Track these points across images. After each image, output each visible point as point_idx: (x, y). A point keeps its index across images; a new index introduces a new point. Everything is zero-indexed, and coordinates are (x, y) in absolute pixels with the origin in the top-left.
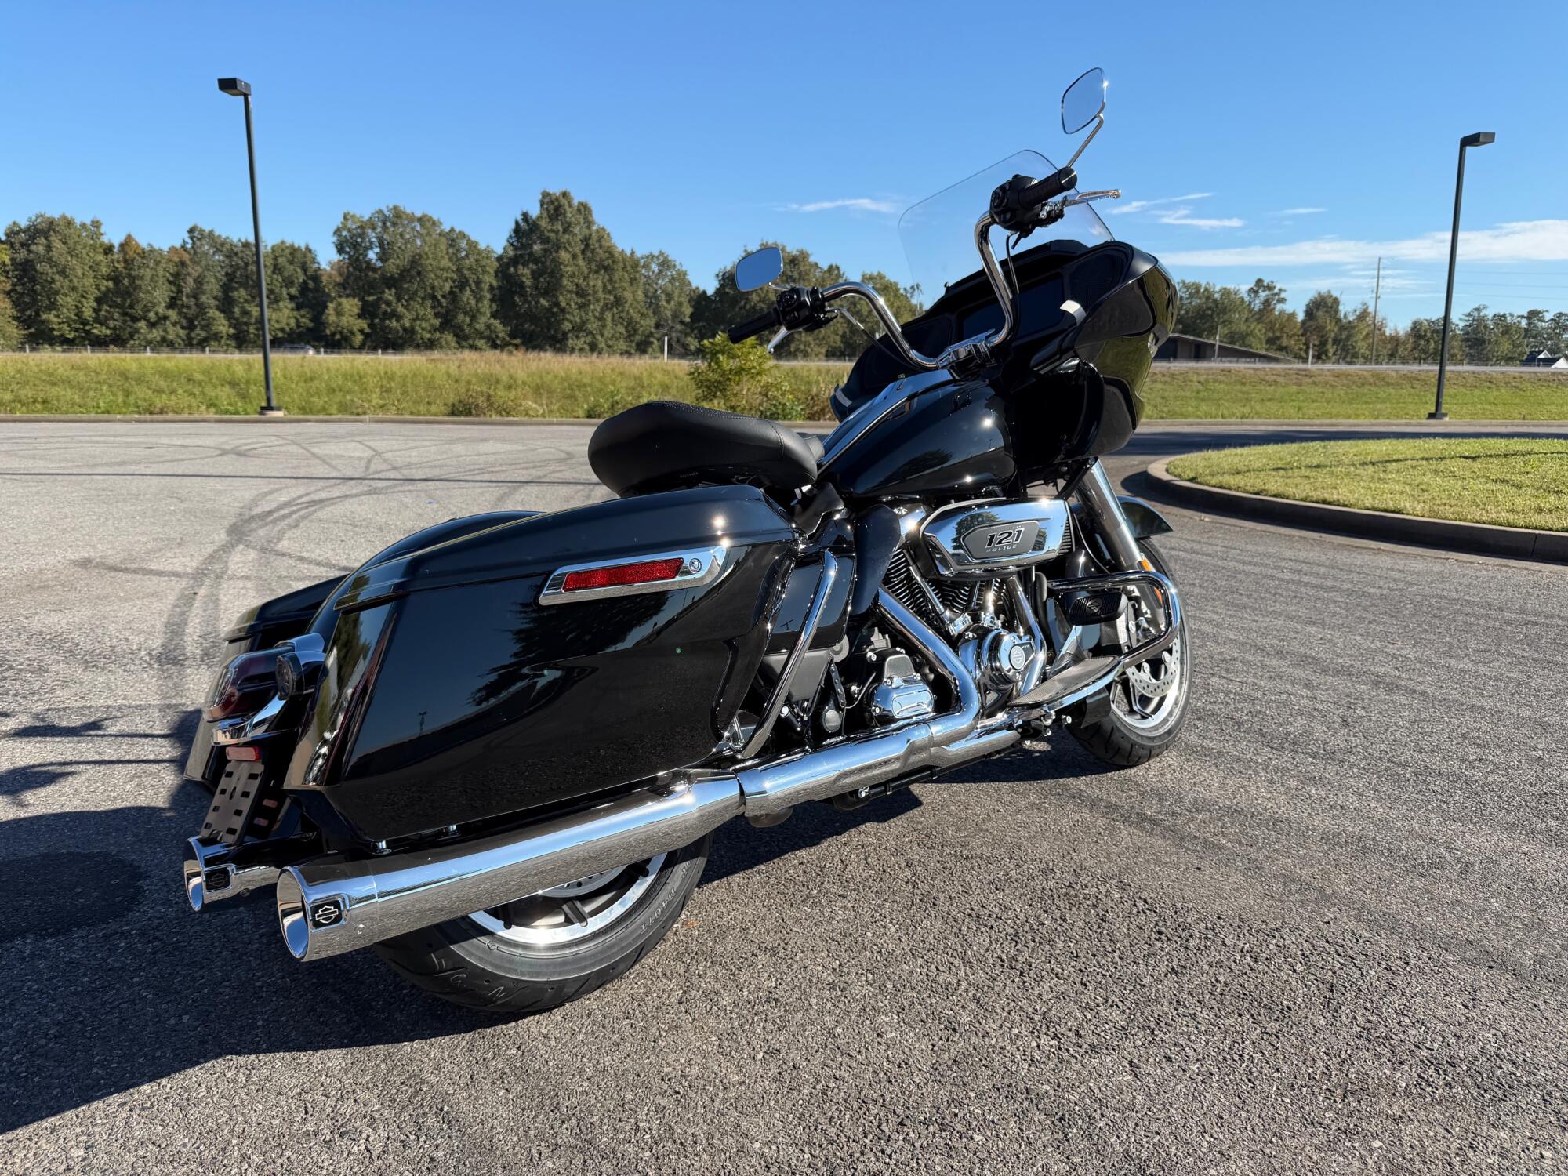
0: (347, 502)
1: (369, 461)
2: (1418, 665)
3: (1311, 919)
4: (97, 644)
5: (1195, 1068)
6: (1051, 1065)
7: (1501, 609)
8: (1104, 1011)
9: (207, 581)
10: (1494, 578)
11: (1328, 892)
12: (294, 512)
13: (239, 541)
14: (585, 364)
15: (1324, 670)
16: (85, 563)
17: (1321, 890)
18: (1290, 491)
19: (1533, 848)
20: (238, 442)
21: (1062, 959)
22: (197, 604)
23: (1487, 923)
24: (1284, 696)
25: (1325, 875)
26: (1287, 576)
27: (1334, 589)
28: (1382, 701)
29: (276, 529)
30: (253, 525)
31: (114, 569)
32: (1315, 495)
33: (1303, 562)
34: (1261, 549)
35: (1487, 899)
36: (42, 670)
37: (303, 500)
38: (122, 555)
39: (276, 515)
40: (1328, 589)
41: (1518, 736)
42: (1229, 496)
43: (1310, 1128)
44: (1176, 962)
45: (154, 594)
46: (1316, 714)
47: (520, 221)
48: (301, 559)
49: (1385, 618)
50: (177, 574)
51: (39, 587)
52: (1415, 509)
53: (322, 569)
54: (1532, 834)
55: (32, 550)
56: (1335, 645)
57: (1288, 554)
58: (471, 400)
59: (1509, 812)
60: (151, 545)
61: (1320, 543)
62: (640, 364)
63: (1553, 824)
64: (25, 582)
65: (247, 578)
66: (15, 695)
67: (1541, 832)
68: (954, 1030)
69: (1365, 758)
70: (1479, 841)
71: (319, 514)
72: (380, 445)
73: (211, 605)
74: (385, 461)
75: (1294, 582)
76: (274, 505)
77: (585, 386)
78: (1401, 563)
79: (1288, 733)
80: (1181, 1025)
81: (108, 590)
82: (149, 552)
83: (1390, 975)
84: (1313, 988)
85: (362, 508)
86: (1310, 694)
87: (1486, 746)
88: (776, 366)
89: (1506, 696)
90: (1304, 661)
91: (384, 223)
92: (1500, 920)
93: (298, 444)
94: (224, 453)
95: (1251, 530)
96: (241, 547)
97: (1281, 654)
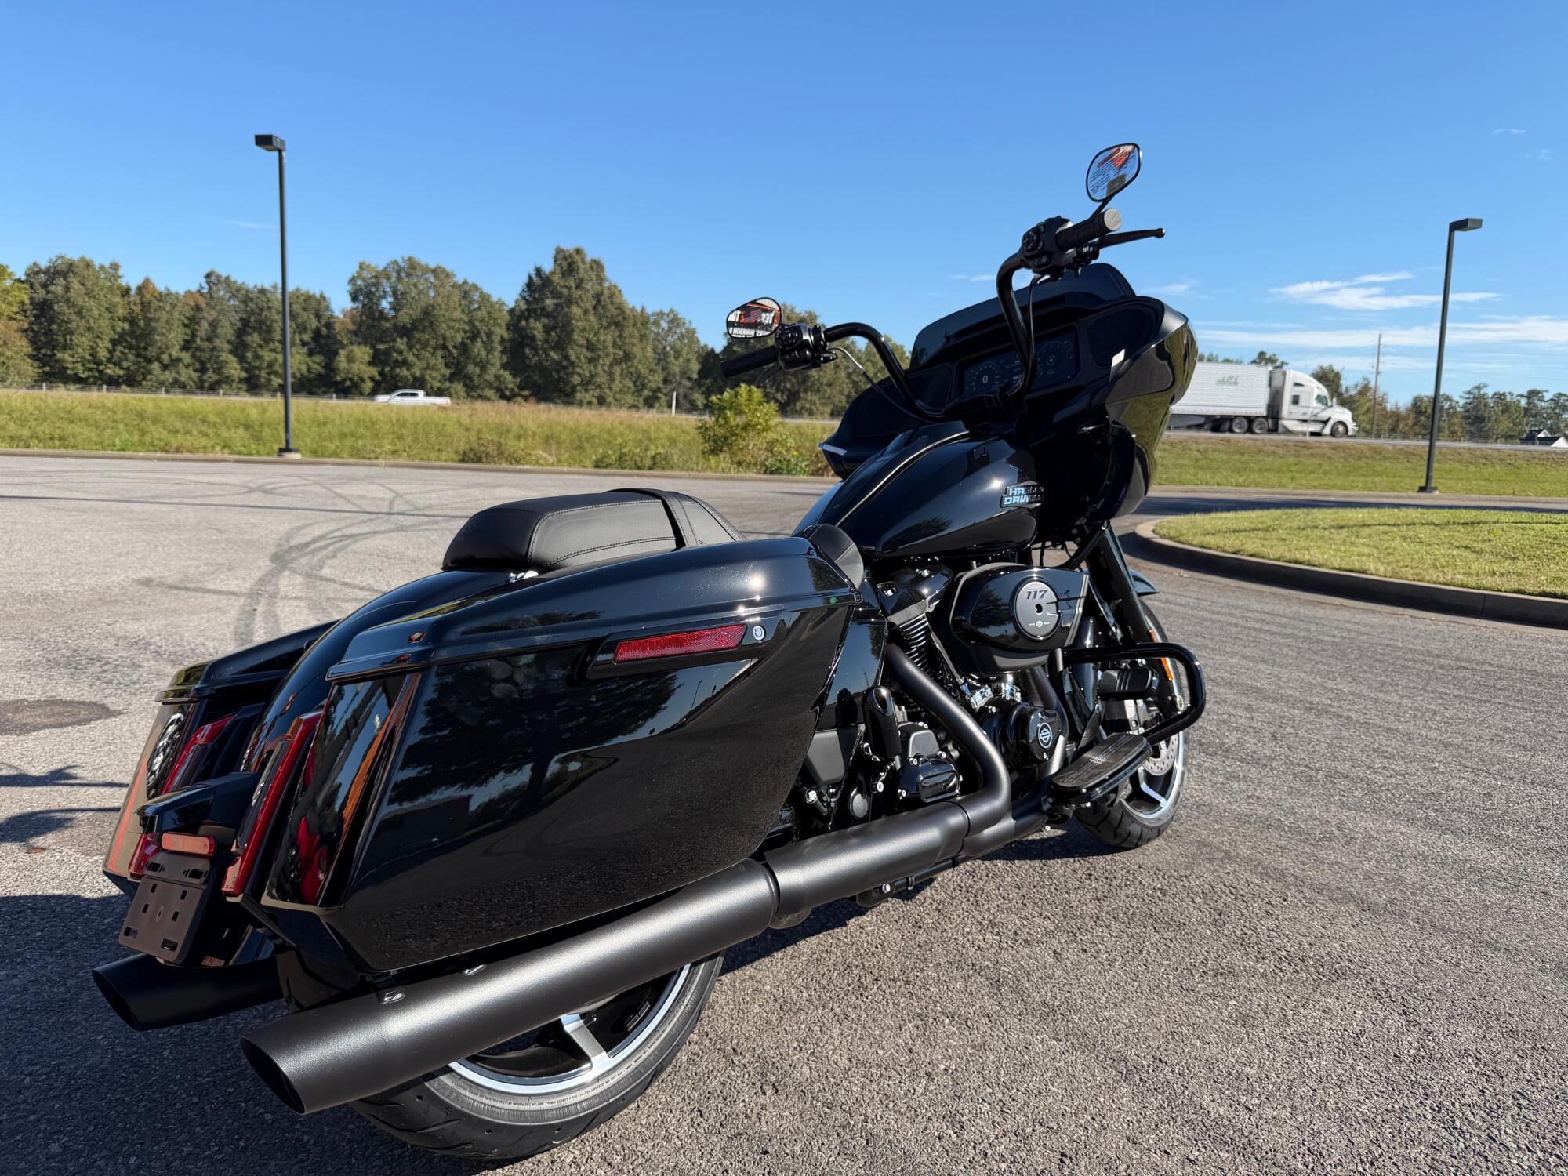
0: (378, 537)
1: (391, 503)
2: (1350, 697)
3: (1216, 871)
4: (178, 648)
5: (1104, 956)
6: (993, 950)
7: (1438, 656)
8: (1037, 920)
9: (263, 600)
10: (1439, 631)
11: (1233, 853)
12: (329, 545)
13: (284, 568)
14: (594, 416)
15: (1266, 698)
16: (147, 582)
17: (1227, 853)
18: (1265, 551)
19: (1412, 830)
20: (262, 481)
21: (1008, 888)
22: (258, 618)
23: (1356, 877)
24: (1225, 716)
25: (1232, 842)
26: (1251, 624)
27: (1291, 636)
28: (1311, 723)
29: (316, 558)
30: (294, 555)
31: (172, 587)
32: (1287, 555)
33: (1268, 613)
34: (1232, 602)
35: (1360, 862)
36: (136, 666)
37: (336, 534)
38: (179, 576)
39: (313, 547)
40: (1285, 636)
41: (1421, 751)
42: (1208, 554)
43: (1184, 993)
44: (1099, 893)
45: (218, 609)
46: (1251, 730)
47: (534, 276)
48: (345, 584)
49: (1332, 661)
50: (234, 594)
51: (110, 601)
52: (1378, 570)
53: (366, 593)
54: (1411, 821)
55: (95, 570)
56: (1280, 679)
57: (1256, 606)
58: (482, 449)
59: (1398, 805)
60: (203, 568)
61: (1288, 599)
62: (648, 418)
63: (1433, 814)
64: (96, 597)
65: (297, 598)
66: (119, 684)
67: (1421, 819)
68: (920, 927)
69: (1285, 763)
70: (1366, 823)
71: (353, 547)
72: (401, 488)
73: (271, 620)
74: (407, 502)
75: (1255, 629)
76: (309, 538)
77: (593, 437)
78: (1358, 617)
79: (1224, 744)
80: (1096, 932)
81: (173, 605)
82: (203, 574)
83: (1269, 907)
84: (1207, 913)
85: (394, 543)
86: (1248, 715)
87: (1392, 757)
88: (781, 423)
89: (1420, 723)
90: (1247, 690)
91: (398, 273)
92: (1368, 875)
93: (321, 485)
94: (251, 490)
95: (1226, 586)
96: (287, 573)
97: (1230, 685)
